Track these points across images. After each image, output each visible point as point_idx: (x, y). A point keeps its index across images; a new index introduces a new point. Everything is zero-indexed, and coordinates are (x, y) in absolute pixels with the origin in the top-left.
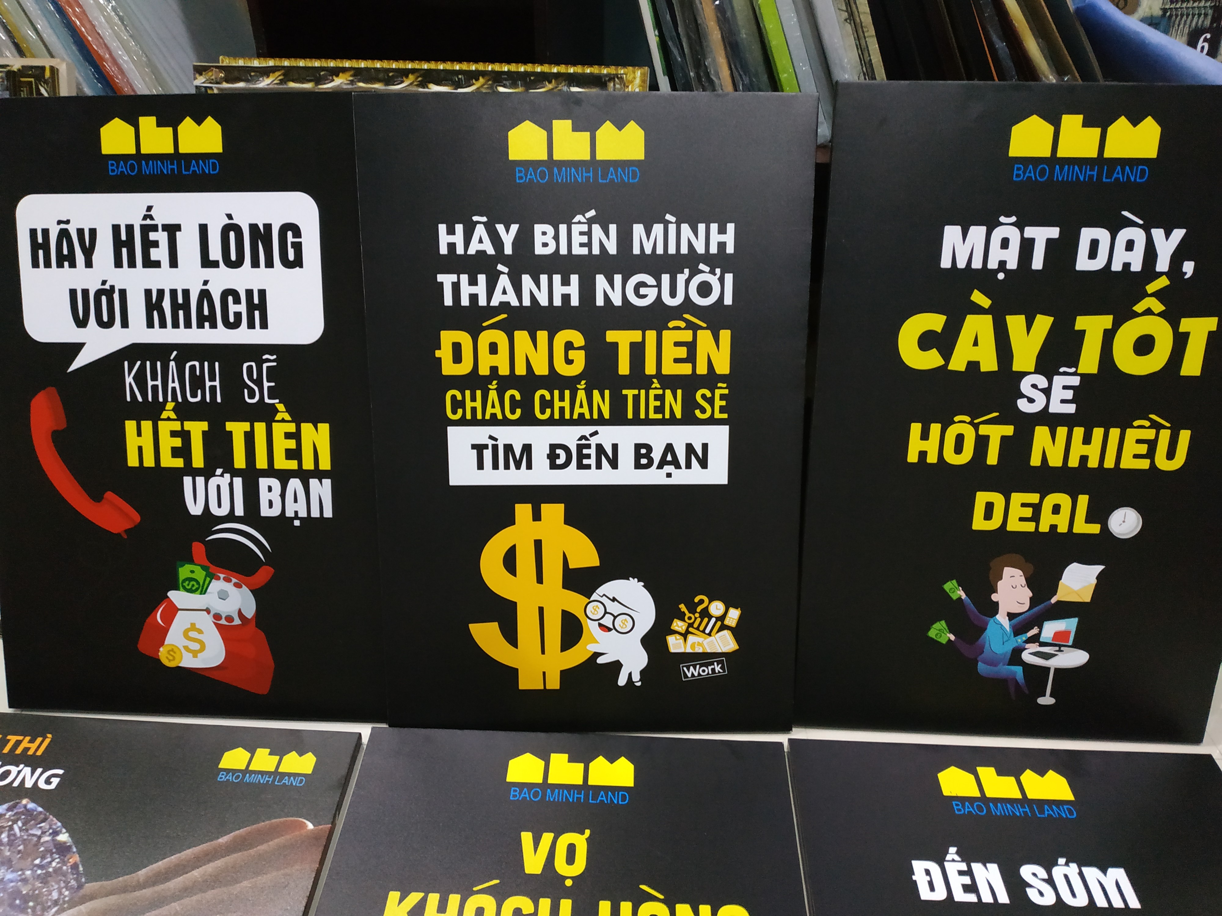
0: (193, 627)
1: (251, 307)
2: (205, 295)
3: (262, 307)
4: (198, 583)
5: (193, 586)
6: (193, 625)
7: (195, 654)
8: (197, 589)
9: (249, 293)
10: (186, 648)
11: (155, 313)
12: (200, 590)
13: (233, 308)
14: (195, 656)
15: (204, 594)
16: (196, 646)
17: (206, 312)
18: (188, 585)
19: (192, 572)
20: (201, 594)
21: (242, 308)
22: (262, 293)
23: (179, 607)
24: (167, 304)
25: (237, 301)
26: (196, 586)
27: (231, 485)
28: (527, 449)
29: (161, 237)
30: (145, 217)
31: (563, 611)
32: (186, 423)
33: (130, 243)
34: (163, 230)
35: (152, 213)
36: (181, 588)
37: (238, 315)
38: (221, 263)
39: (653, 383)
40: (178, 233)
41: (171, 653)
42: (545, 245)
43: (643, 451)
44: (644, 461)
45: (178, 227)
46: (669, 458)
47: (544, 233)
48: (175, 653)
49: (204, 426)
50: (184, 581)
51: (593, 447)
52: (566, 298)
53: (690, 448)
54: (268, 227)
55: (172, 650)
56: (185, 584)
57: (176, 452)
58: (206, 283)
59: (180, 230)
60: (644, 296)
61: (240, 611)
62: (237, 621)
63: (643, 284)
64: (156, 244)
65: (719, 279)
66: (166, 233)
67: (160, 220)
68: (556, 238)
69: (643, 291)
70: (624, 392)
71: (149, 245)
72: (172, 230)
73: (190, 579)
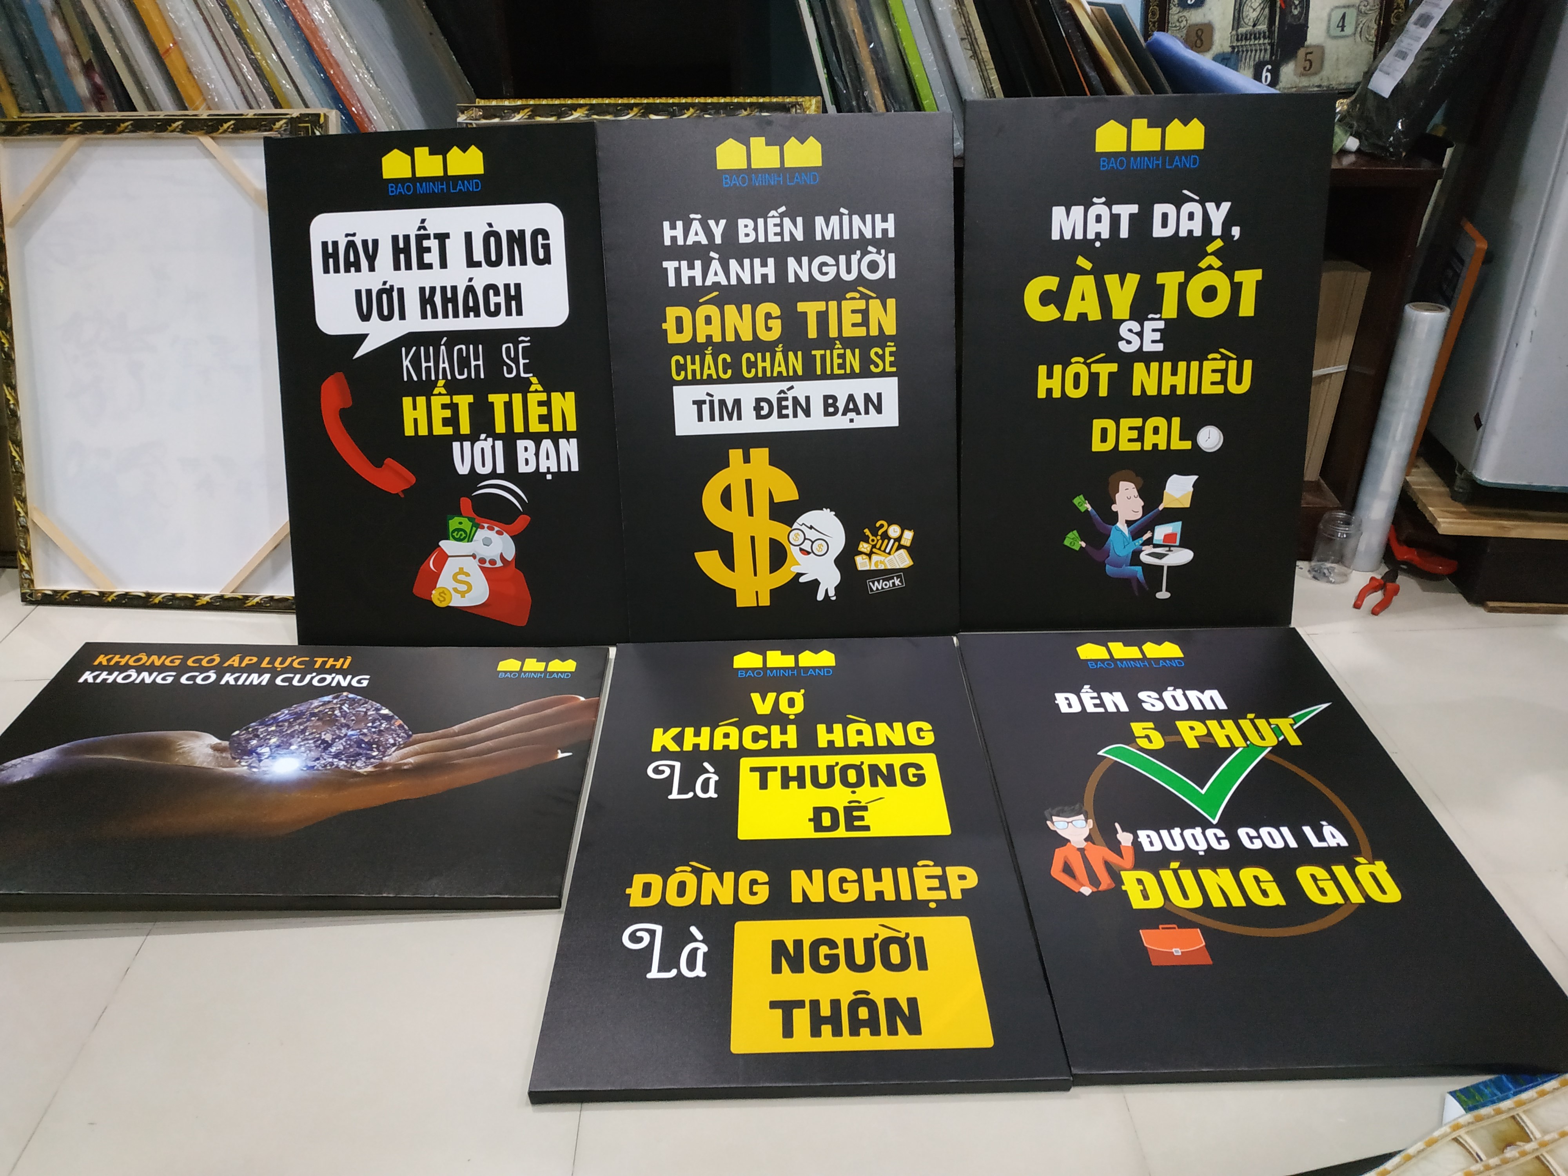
0: (461, 571)
1: (508, 298)
2: (470, 290)
3: (518, 297)
4: (465, 532)
5: (461, 535)
6: (461, 569)
7: (463, 594)
8: (465, 538)
9: (507, 287)
10: (455, 590)
11: (428, 307)
12: (466, 539)
13: (493, 300)
14: (463, 596)
15: (471, 541)
16: (463, 588)
17: (471, 304)
18: (457, 535)
19: (461, 523)
20: (468, 541)
21: (501, 299)
22: (518, 286)
23: (449, 554)
24: (438, 299)
25: (497, 294)
26: (464, 535)
27: (493, 447)
28: (737, 402)
29: (433, 244)
30: (419, 229)
31: (771, 539)
32: (454, 397)
33: (407, 250)
34: (435, 238)
35: (425, 224)
36: (451, 538)
37: (498, 305)
38: (484, 263)
39: (836, 344)
40: (447, 240)
41: (442, 595)
42: (747, 235)
43: (830, 401)
44: (831, 410)
45: (447, 236)
46: (851, 406)
47: (746, 226)
48: (445, 594)
49: (470, 398)
50: (453, 531)
51: (790, 399)
52: (765, 277)
53: (867, 398)
54: (522, 232)
55: (443, 592)
56: (455, 534)
57: (446, 422)
58: (471, 280)
59: (448, 237)
60: (826, 274)
61: (501, 555)
62: (499, 564)
63: (824, 264)
64: (428, 250)
65: (884, 258)
66: (437, 241)
67: (431, 230)
68: (756, 229)
69: (825, 269)
70: (813, 352)
71: (422, 250)
72: (442, 238)
73: (458, 530)
